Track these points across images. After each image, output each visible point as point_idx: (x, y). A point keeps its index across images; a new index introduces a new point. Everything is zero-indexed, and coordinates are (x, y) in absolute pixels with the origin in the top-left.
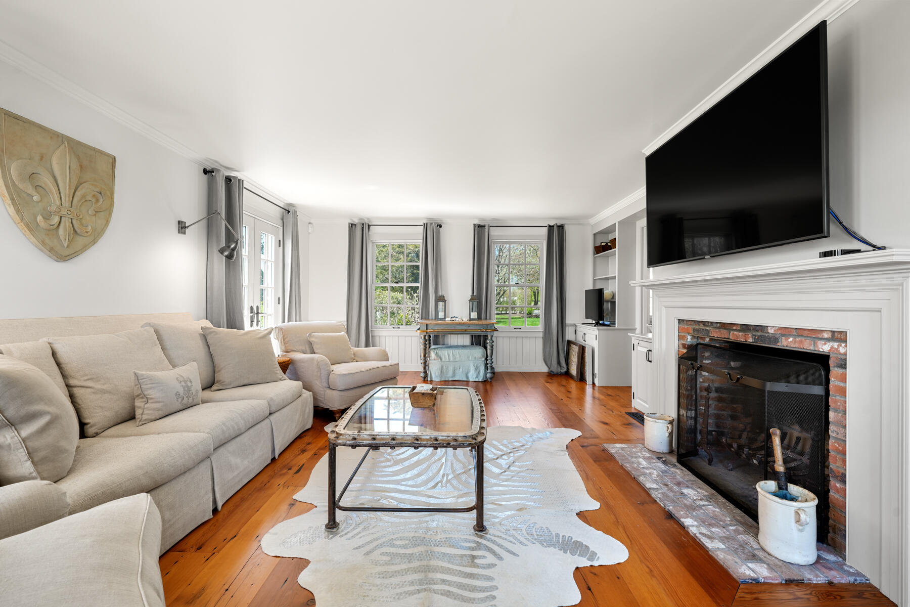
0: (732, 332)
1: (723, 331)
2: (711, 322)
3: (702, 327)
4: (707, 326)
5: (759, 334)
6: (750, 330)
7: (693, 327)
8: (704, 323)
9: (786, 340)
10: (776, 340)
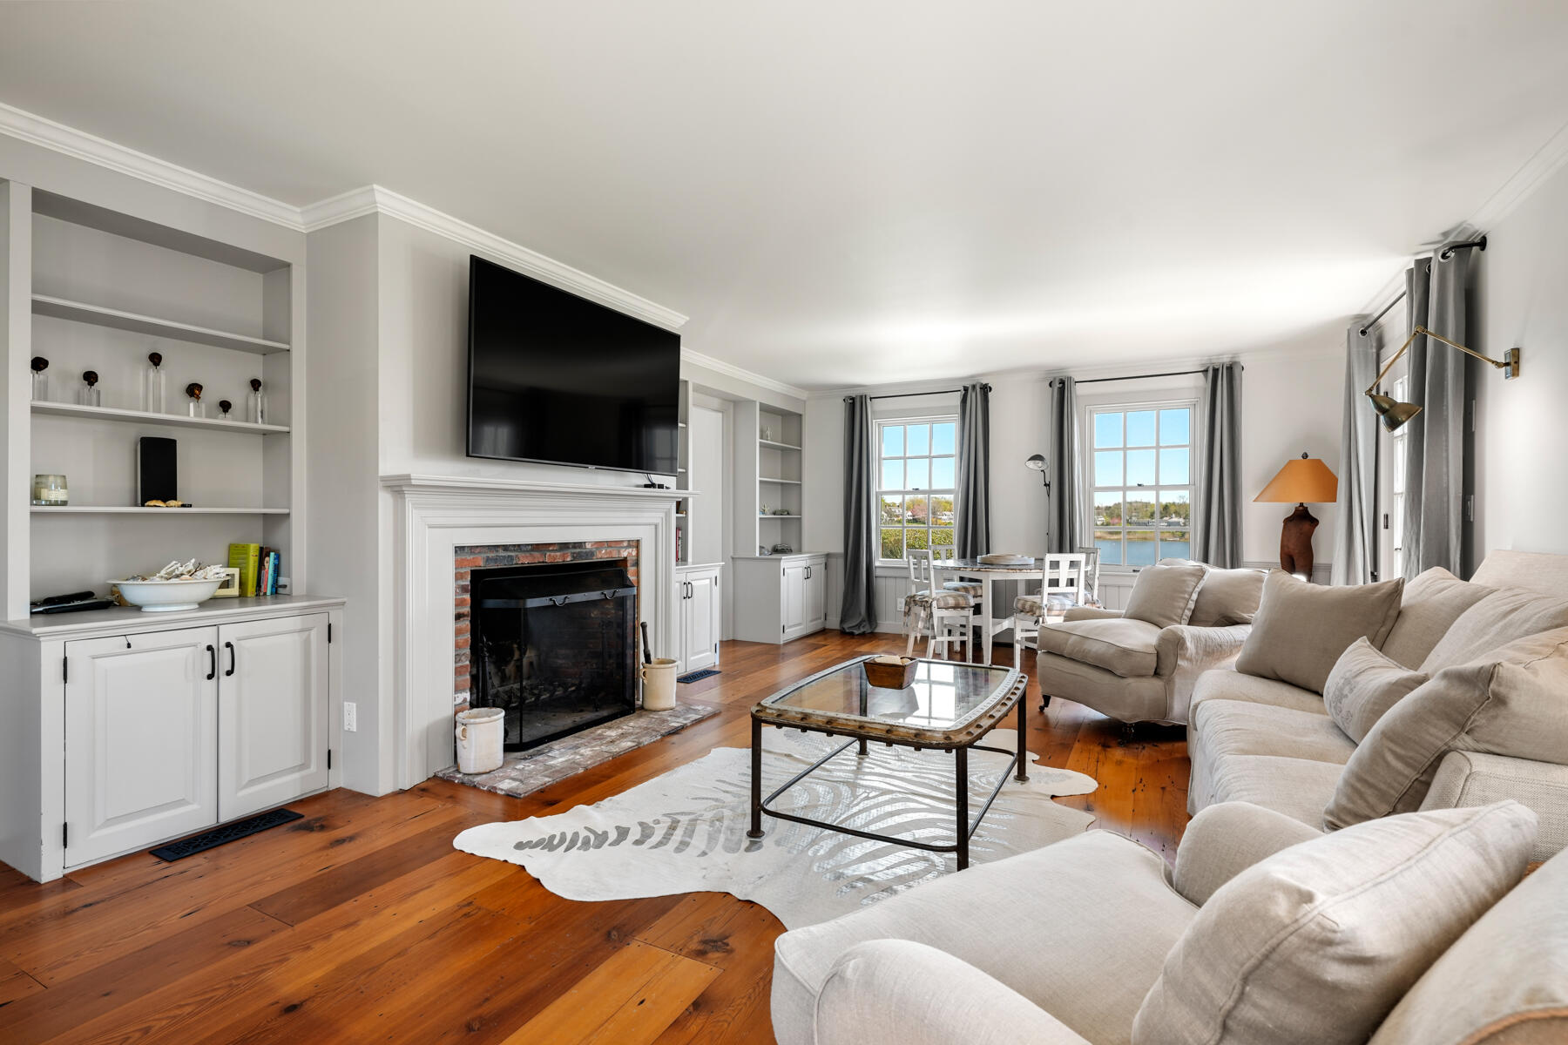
0: (548, 554)
1: (537, 554)
2: (519, 545)
3: (502, 553)
4: (511, 551)
5: (578, 550)
6: (568, 548)
7: (485, 555)
8: (505, 548)
9: (600, 552)
10: (592, 554)
